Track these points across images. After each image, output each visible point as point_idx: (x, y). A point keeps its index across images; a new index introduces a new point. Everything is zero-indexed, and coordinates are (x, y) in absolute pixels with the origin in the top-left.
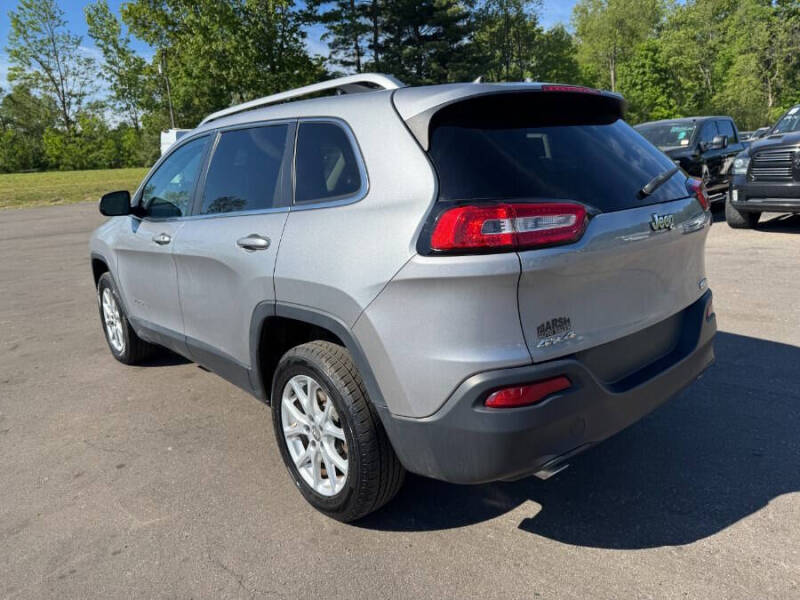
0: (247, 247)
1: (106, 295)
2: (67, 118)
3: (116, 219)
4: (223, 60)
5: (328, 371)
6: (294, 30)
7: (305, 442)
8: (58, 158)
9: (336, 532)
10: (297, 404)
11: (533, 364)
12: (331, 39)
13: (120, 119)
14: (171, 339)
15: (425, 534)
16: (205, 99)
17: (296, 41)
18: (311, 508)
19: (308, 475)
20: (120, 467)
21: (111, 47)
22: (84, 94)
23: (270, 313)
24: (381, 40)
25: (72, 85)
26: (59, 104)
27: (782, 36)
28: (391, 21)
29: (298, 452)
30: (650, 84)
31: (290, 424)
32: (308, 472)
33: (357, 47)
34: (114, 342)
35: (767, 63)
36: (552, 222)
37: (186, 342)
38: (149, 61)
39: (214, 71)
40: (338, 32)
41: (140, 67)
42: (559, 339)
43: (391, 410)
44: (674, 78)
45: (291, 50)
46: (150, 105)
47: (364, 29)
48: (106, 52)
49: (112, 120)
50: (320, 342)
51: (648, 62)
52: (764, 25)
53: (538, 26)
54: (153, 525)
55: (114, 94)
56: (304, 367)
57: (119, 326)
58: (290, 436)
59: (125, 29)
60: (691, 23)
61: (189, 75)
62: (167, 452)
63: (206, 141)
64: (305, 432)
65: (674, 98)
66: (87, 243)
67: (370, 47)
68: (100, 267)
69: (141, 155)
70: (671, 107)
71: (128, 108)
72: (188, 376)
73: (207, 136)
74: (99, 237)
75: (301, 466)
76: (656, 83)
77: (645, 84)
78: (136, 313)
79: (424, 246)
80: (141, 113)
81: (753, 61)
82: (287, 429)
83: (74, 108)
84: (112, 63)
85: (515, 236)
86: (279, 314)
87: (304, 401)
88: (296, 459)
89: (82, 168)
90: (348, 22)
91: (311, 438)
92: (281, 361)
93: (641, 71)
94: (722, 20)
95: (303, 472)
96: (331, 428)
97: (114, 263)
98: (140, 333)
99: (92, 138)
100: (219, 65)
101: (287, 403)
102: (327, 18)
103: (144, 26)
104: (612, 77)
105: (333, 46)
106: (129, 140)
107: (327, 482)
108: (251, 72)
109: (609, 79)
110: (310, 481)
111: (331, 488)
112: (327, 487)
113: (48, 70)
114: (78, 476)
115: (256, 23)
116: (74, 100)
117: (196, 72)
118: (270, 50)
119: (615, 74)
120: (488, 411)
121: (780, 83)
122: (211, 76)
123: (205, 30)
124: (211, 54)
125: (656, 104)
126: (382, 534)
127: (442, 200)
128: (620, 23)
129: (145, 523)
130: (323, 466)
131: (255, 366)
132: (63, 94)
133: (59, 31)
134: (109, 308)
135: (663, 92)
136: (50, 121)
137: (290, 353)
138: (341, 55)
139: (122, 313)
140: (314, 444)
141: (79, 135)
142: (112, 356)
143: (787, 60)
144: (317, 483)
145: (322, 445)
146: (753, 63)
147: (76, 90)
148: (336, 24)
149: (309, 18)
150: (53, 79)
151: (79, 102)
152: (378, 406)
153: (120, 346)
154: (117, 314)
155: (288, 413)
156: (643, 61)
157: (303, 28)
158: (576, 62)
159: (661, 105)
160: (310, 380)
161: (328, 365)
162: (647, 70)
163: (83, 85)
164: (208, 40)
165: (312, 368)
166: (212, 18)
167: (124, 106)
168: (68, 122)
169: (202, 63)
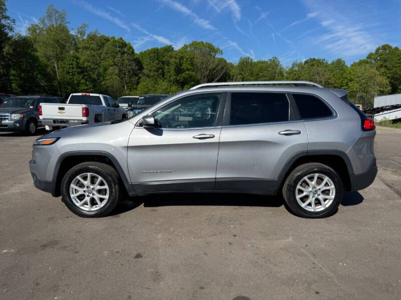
27: (126, 62)
30: (76, 73)
44: (87, 73)
51: (74, 63)
60: (91, 49)
65: (88, 81)
70: (88, 85)
76: (79, 73)
77: (73, 73)
81: (117, 70)
93: (71, 66)
104: (56, 67)
109: (54, 67)
119: (58, 66)
121: (128, 81)
125: (80, 83)
128: (58, 41)
135: (83, 78)
156: (71, 62)
158: (38, 57)
159: (83, 84)
162: (74, 66)
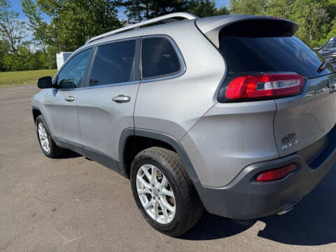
0: (117, 101)
1: (40, 126)
2: (13, 48)
3: (44, 90)
4: (82, 22)
5: (164, 163)
6: (112, 9)
7: (149, 197)
8: (10, 66)
9: (169, 242)
10: (145, 178)
11: (280, 158)
12: (128, 13)
13: (37, 49)
14: (74, 146)
15: (213, 241)
16: (74, 39)
17: (113, 14)
18: (154, 229)
19: (152, 213)
20: (54, 210)
21: (32, 17)
22: (21, 37)
23: (132, 134)
24: (149, 13)
25: (15, 33)
26: (10, 42)
28: (153, 5)
29: (145, 202)
31: (140, 188)
32: (152, 212)
33: (139, 17)
34: (44, 148)
35: (309, 22)
36: (287, 84)
37: (83, 148)
38: (49, 24)
39: (79, 28)
40: (132, 10)
41: (45, 26)
42: (291, 144)
43: (202, 183)
45: (111, 18)
46: (50, 43)
47: (142, 9)
48: (30, 18)
49: (33, 49)
50: (156, 148)
52: (307, 6)
53: (215, 8)
54: (74, 241)
55: (34, 37)
56: (149, 160)
57: (47, 140)
58: (141, 194)
59: (38, 8)
60: (278, 5)
61: (67, 28)
62: (76, 202)
63: (90, 51)
64: (150, 192)
66: (30, 102)
67: (145, 16)
68: (36, 113)
69: (47, 64)
71: (40, 44)
72: (81, 163)
73: (91, 48)
74: (35, 99)
75: (148, 208)
78: (55, 134)
79: (221, 98)
80: (46, 46)
81: (303, 21)
82: (139, 190)
83: (17, 44)
84: (33, 23)
85: (274, 91)
86: (137, 134)
87: (149, 177)
88: (144, 205)
89: (21, 70)
90: (135, 6)
91: (153, 195)
92: (136, 157)
94: (290, 4)
95: (148, 211)
96: (165, 191)
97: (44, 111)
98: (57, 144)
99: (25, 57)
100: (80, 25)
101: (139, 178)
102: (126, 4)
103: (46, 7)
105: (129, 16)
106: (42, 58)
107: (162, 216)
108: (94, 27)
110: (153, 217)
111: (164, 220)
112: (162, 219)
113: (5, 27)
114: (33, 216)
115: (96, 7)
116: (17, 40)
117: (70, 28)
118: (102, 18)
120: (258, 183)
121: (315, 30)
122: (77, 29)
123: (74, 9)
124: (77, 20)
126: (192, 242)
127: (230, 73)
128: (249, 6)
129: (70, 241)
130: (160, 208)
131: (122, 159)
132: (11, 38)
133: (9, 10)
134: (42, 132)
136: (6, 50)
137: (141, 153)
138: (133, 20)
139: (48, 135)
140: (154, 198)
141: (19, 56)
142: (43, 154)
143: (317, 21)
144: (157, 217)
145: (159, 198)
146: (303, 22)
147: (18, 36)
148: (130, 7)
149: (119, 4)
150: (6, 31)
151: (19, 41)
152: (194, 180)
153: (48, 150)
154: (46, 135)
155: (140, 182)
157: (116, 8)
160: (153, 167)
161: (164, 160)
163: (20, 33)
164: (75, 14)
165: (154, 161)
166: (77, 4)
167: (39, 42)
168: (15, 50)
169: (73, 24)
